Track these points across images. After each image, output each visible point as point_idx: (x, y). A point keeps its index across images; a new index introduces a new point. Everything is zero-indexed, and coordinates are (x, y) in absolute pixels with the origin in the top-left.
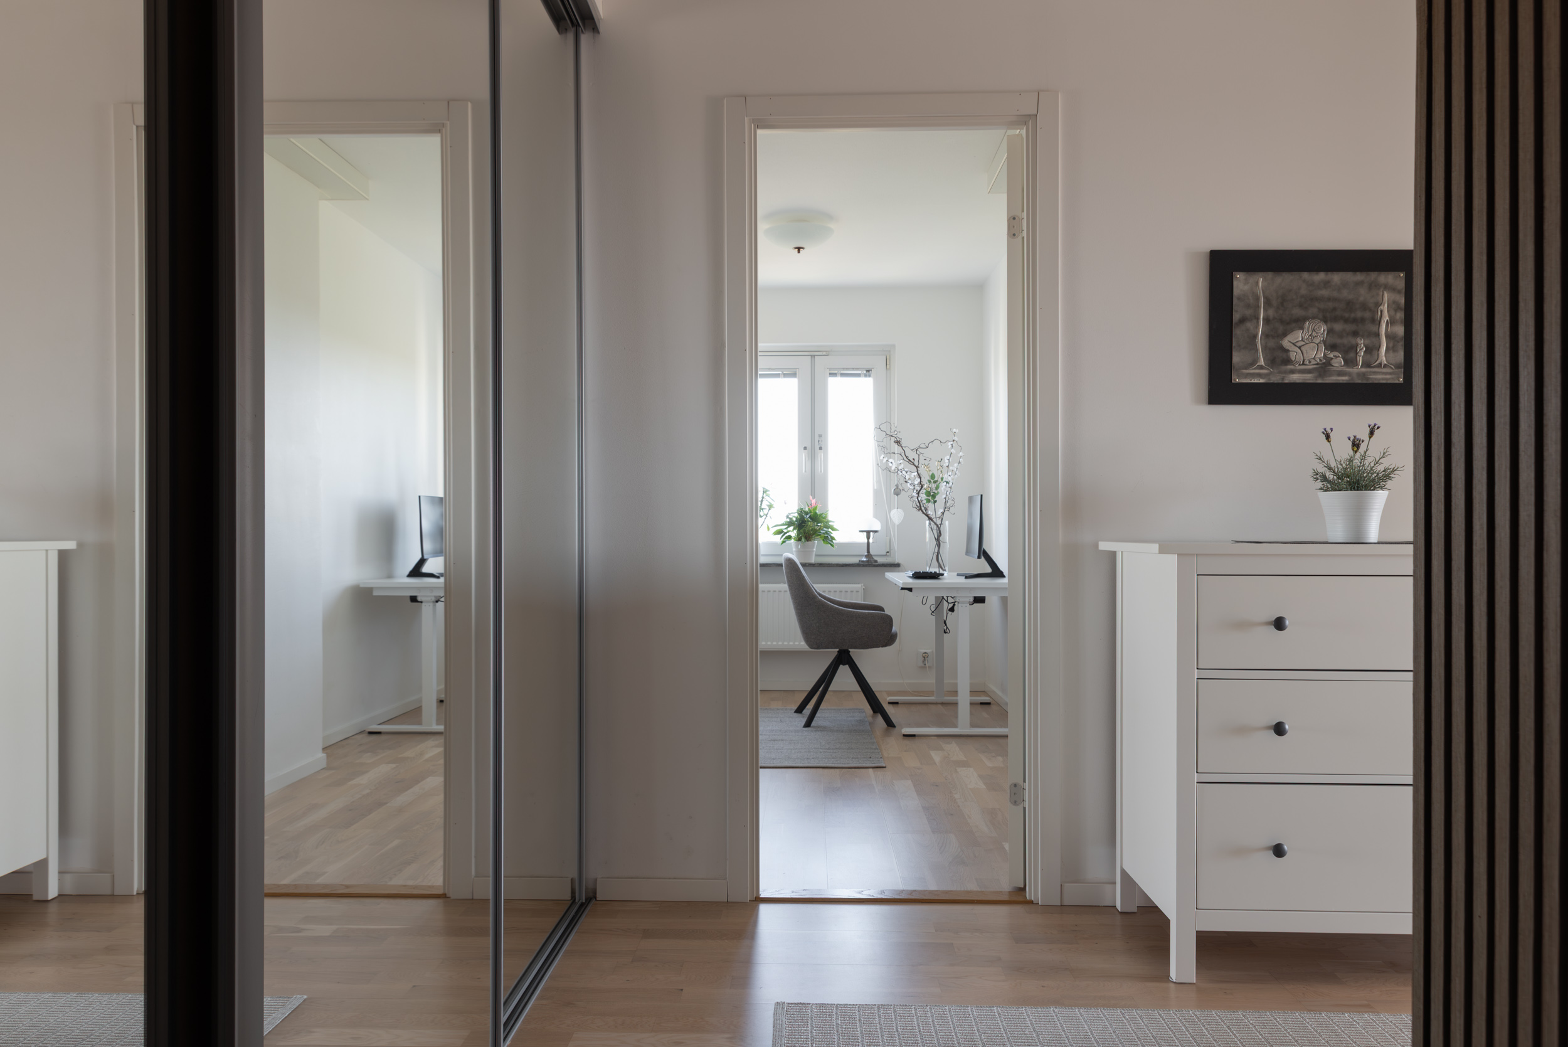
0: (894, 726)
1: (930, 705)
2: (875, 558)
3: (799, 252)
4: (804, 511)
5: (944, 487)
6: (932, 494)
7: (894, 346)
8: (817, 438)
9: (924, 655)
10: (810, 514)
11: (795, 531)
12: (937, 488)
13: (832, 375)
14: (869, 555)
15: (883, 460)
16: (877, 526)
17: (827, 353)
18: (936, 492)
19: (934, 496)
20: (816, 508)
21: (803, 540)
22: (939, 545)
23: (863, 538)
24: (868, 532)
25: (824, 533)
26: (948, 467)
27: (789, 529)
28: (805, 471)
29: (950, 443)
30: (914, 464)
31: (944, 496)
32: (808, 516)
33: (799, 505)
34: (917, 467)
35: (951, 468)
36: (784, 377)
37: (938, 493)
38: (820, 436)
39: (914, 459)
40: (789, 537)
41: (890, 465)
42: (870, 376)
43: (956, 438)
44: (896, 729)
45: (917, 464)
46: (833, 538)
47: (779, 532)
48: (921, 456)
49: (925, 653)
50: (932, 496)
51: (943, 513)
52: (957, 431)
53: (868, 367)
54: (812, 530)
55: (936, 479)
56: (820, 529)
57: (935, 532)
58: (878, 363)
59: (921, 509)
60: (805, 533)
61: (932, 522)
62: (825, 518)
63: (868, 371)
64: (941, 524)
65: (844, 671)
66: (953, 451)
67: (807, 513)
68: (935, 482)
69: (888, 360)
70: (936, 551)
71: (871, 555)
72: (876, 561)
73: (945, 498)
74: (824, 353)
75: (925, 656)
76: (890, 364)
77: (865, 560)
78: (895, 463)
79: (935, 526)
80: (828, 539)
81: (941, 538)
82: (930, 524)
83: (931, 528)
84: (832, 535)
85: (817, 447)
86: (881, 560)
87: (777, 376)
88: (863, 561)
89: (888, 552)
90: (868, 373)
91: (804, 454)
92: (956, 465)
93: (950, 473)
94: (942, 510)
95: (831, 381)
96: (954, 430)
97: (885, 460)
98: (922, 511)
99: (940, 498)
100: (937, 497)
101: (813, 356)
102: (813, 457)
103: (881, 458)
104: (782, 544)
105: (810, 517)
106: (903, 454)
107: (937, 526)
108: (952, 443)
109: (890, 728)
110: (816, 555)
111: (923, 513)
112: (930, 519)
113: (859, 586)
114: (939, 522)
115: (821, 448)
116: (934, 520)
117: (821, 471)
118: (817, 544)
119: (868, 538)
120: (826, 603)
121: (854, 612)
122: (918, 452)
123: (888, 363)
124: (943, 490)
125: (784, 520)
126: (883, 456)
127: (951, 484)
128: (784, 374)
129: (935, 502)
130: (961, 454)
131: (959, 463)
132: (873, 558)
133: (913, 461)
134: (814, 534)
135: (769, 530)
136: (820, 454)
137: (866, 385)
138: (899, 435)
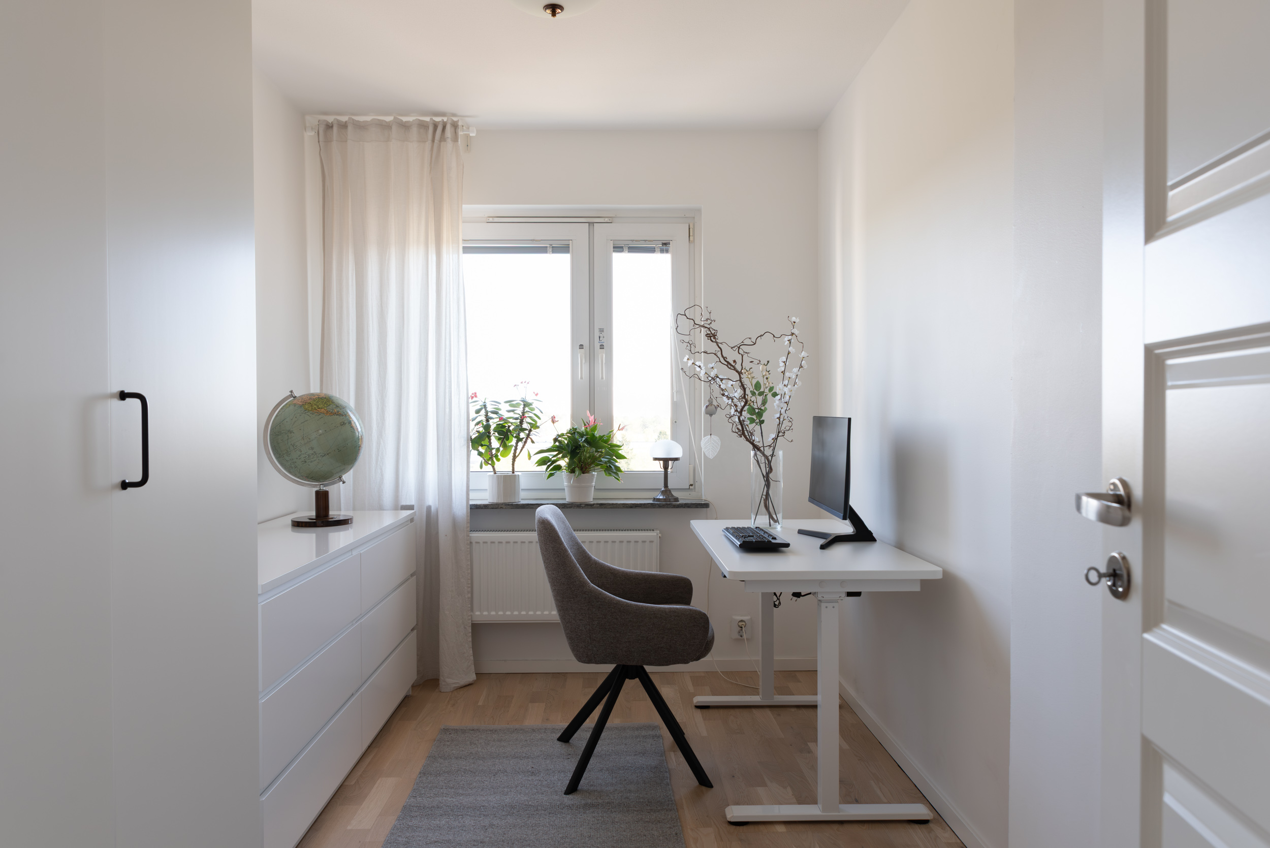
0: (711, 786)
1: (754, 711)
2: (675, 494)
3: (554, 14)
4: (578, 432)
5: (777, 402)
6: (757, 411)
7: (699, 211)
8: (597, 334)
9: (740, 624)
10: (585, 437)
11: (567, 460)
12: (764, 402)
13: (618, 248)
14: (667, 491)
15: (687, 363)
16: (677, 451)
17: (610, 220)
18: (763, 408)
19: (760, 414)
20: (594, 429)
21: (577, 473)
22: (768, 485)
23: (658, 467)
24: (666, 461)
25: (606, 463)
26: (783, 372)
27: (559, 456)
28: (582, 378)
29: (787, 338)
30: (735, 369)
31: (778, 415)
32: (583, 439)
33: (572, 424)
34: (740, 373)
35: (787, 374)
36: (553, 252)
37: (766, 409)
38: (601, 330)
39: (735, 361)
40: (559, 468)
41: (698, 369)
42: (667, 251)
43: (795, 331)
44: (713, 789)
45: (739, 369)
46: (618, 469)
47: (542, 462)
48: (745, 356)
49: (742, 621)
50: (758, 415)
51: (775, 439)
52: (797, 320)
53: (665, 238)
54: (589, 457)
55: (762, 390)
56: (600, 456)
57: (763, 466)
58: (678, 234)
59: (743, 434)
60: (580, 461)
61: (758, 453)
62: (606, 442)
63: (665, 244)
64: (772, 455)
65: (632, 686)
66: (791, 349)
67: (582, 435)
68: (761, 394)
69: (691, 230)
70: (765, 493)
71: (670, 491)
72: (676, 500)
73: (779, 418)
74: (606, 220)
75: (741, 626)
76: (694, 235)
77: (661, 497)
78: (704, 366)
79: (763, 458)
80: (612, 470)
81: (771, 475)
82: (756, 455)
83: (758, 461)
84: (617, 464)
85: (597, 345)
86: (683, 497)
87: (543, 250)
88: (659, 500)
89: (691, 485)
90: (665, 246)
91: (580, 353)
92: (795, 370)
93: (786, 382)
94: (773, 436)
95: (617, 258)
96: (794, 319)
97: (690, 362)
98: (745, 437)
99: (771, 417)
100: (764, 414)
101: (591, 224)
102: (591, 359)
103: (685, 360)
104: (548, 477)
105: (586, 441)
106: (719, 354)
107: (766, 457)
108: (790, 337)
109: (704, 788)
110: (595, 489)
111: (747, 440)
112: (756, 447)
113: (653, 534)
114: (768, 452)
115: (602, 347)
116: (762, 449)
117: (602, 378)
118: (596, 476)
119: (666, 467)
120: (601, 593)
121: (647, 607)
122: (741, 351)
123: (691, 234)
124: (776, 407)
125: (550, 444)
126: (687, 357)
127: (787, 398)
128: (553, 247)
129: (762, 422)
130: (804, 354)
131: (801, 367)
132: (672, 495)
133: (734, 364)
134: (593, 463)
135: (530, 457)
136: (601, 355)
137: (662, 263)
138: (713, 326)
